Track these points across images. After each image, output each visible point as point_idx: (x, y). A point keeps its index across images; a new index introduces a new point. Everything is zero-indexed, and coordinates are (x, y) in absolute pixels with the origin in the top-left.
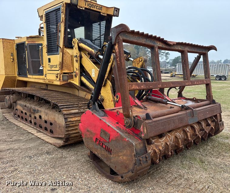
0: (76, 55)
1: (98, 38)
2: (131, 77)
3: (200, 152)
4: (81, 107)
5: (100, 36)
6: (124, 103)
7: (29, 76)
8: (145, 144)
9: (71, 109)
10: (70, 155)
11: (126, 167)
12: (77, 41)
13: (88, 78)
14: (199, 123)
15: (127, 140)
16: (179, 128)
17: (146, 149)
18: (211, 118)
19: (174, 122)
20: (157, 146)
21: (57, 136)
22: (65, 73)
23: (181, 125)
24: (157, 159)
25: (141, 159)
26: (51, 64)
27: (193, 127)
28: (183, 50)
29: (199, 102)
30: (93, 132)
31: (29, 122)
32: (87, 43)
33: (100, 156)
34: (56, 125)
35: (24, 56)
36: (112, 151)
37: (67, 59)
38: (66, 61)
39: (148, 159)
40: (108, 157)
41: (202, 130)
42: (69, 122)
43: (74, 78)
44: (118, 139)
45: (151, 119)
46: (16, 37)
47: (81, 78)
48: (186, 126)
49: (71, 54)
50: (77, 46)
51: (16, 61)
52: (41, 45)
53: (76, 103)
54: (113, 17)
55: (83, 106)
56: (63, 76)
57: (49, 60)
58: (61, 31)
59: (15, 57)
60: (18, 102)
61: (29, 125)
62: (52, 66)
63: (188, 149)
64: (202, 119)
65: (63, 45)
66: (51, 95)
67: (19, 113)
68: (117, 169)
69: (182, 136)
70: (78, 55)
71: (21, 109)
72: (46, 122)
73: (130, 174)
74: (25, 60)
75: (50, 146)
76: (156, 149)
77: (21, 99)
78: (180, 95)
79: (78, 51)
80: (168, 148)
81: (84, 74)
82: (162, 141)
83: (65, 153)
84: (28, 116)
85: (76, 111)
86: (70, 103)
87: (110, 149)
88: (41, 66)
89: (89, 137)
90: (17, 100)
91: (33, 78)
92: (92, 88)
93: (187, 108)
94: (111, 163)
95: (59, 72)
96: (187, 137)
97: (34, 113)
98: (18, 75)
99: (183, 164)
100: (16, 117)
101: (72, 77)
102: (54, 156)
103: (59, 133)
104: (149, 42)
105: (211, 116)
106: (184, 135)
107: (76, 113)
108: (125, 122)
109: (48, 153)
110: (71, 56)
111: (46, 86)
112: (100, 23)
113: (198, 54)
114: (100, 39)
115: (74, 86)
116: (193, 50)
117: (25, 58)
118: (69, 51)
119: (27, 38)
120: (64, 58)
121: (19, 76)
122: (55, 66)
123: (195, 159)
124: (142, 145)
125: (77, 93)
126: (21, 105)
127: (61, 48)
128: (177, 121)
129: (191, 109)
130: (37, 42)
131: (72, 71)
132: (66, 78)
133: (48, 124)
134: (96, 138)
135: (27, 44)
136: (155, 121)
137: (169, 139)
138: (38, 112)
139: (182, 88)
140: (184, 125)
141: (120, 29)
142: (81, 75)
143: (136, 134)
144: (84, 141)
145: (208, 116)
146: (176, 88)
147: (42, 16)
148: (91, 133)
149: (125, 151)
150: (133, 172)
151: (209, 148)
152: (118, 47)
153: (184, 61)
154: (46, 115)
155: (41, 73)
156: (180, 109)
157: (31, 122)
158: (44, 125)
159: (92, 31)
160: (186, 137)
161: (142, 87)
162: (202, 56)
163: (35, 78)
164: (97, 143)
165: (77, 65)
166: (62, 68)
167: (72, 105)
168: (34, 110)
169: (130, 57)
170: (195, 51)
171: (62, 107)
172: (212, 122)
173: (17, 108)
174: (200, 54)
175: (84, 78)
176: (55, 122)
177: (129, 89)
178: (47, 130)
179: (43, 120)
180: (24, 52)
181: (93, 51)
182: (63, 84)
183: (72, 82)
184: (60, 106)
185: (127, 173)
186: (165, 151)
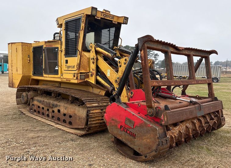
0: (93, 58)
1: (108, 42)
2: (140, 77)
3: (206, 143)
4: (99, 101)
5: (110, 41)
6: (148, 96)
7: (44, 75)
8: (165, 129)
9: (92, 103)
10: (92, 142)
11: (149, 148)
12: (94, 45)
13: (104, 77)
14: (204, 117)
15: (151, 125)
16: (188, 120)
17: (166, 133)
18: (214, 113)
19: (186, 114)
20: (173, 133)
21: (76, 127)
22: (81, 73)
23: (191, 117)
24: (173, 143)
25: (163, 141)
26: (68, 65)
27: (199, 120)
28: (189, 54)
29: (202, 99)
30: (117, 120)
31: (46, 116)
32: (104, 48)
33: (124, 140)
34: (76, 117)
35: (41, 58)
36: (136, 135)
37: (85, 61)
38: (83, 63)
39: (168, 142)
40: (132, 141)
41: (207, 122)
42: (91, 113)
43: (90, 77)
44: (142, 126)
45: (170, 110)
46: (34, 42)
47: (96, 77)
48: (194, 118)
49: (88, 56)
50: (94, 50)
51: (32, 62)
52: (58, 48)
53: (95, 98)
54: (122, 24)
55: (101, 101)
56: (80, 75)
57: (67, 62)
58: (80, 37)
59: (31, 59)
60: (36, 98)
61: (47, 118)
62: (69, 67)
63: (195, 139)
64: (207, 113)
65: (82, 49)
66: (71, 91)
67: (35, 108)
68: (141, 150)
69: (191, 126)
70: (95, 57)
71: (39, 104)
72: (65, 115)
73: (154, 153)
74: (42, 62)
75: (72, 135)
76: (173, 135)
77: (37, 95)
78: (183, 93)
79: (95, 54)
80: (181, 135)
81: (99, 74)
82: (176, 129)
83: (87, 140)
84: (45, 110)
85: (96, 105)
86: (90, 98)
87: (135, 134)
88: (57, 67)
89: (114, 125)
90: (34, 97)
91: (49, 77)
92: (107, 86)
93: (195, 103)
94: (135, 145)
95: (76, 72)
96: (196, 127)
97: (52, 108)
98: (33, 74)
99: (192, 151)
100: (31, 111)
101: (88, 76)
102: (78, 142)
103: (79, 124)
104: (165, 48)
105: (214, 111)
106: (193, 126)
107: (96, 107)
108: (149, 112)
109: (72, 140)
110: (88, 58)
111: (59, 85)
112: (110, 29)
113: (200, 57)
114: (109, 44)
115: (89, 84)
116: (198, 54)
117: (42, 59)
118: (86, 54)
119: (46, 42)
120: (81, 60)
121: (34, 76)
122: (72, 67)
123: (203, 148)
124: (162, 131)
125: (91, 90)
126: (38, 101)
127: (79, 51)
128: (188, 113)
129: (198, 103)
130: (53, 46)
131: (88, 71)
132: (83, 77)
133: (67, 117)
134: (121, 126)
135: (45, 47)
136: (172, 112)
137: (181, 128)
138: (57, 107)
139: (185, 87)
140: (193, 116)
141: (146, 39)
142: (97, 75)
143: (156, 122)
144: (108, 128)
145: (212, 111)
146: (180, 87)
147: (62, 24)
148: (116, 121)
149: (149, 134)
150: (156, 152)
151: (212, 139)
152: (144, 52)
153: (190, 63)
154: (65, 109)
155: (56, 72)
156: (188, 104)
157: (48, 115)
158: (63, 118)
159: (101, 36)
160: (194, 128)
161: (160, 84)
162: (204, 59)
163: (51, 77)
164: (121, 129)
165: (93, 66)
166: (79, 68)
167: (92, 99)
168: (53, 105)
169: (139, 59)
170: (199, 55)
171: (85, 101)
172: (215, 116)
173: (34, 104)
174: (202, 57)
175: (99, 77)
176: (75, 114)
177: (151, 85)
178: (66, 123)
179: (62, 113)
180: (41, 54)
181: (110, 55)
182: (80, 83)
183: (88, 80)
184: (83, 100)
185: (150, 153)
186: (178, 138)
